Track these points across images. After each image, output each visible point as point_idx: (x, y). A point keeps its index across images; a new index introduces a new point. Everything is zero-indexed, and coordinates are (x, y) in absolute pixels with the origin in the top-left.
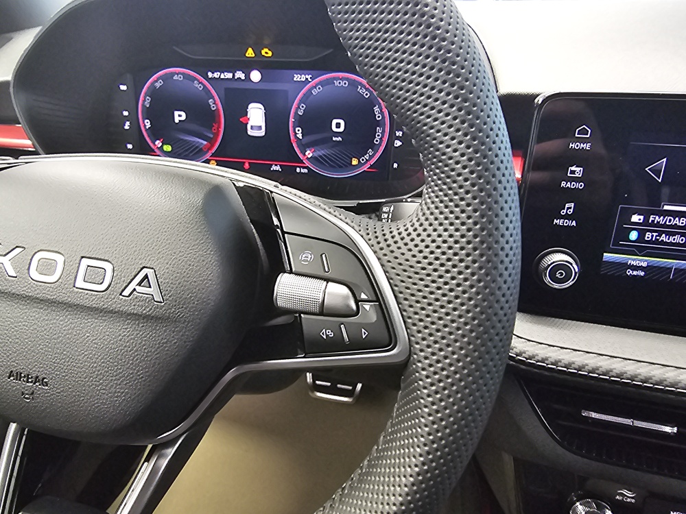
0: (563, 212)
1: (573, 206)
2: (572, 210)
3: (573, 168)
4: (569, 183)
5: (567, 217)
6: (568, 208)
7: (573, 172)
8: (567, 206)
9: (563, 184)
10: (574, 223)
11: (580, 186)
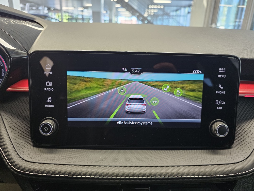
0: (48, 101)
1: (51, 98)
2: (51, 100)
3: (48, 82)
4: (47, 89)
5: (49, 103)
6: (50, 99)
7: (48, 84)
8: (49, 98)
9: (45, 89)
10: (53, 106)
11: (52, 89)
